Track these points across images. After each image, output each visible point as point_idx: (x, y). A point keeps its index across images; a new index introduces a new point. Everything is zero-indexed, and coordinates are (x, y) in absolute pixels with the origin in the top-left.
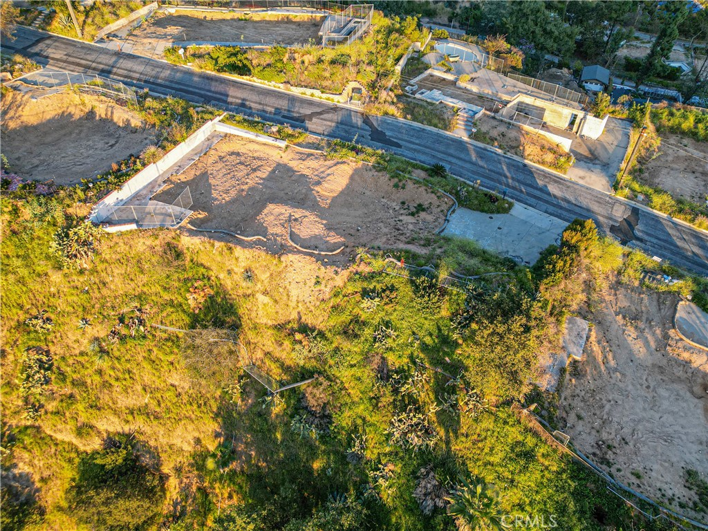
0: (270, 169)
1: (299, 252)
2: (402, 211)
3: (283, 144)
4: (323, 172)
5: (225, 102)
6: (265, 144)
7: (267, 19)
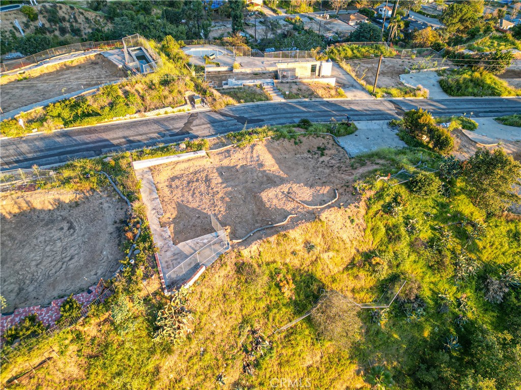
0: (216, 174)
1: (323, 210)
2: (316, 156)
3: (203, 153)
4: (252, 157)
5: (113, 145)
6: (189, 160)
7: (46, 71)
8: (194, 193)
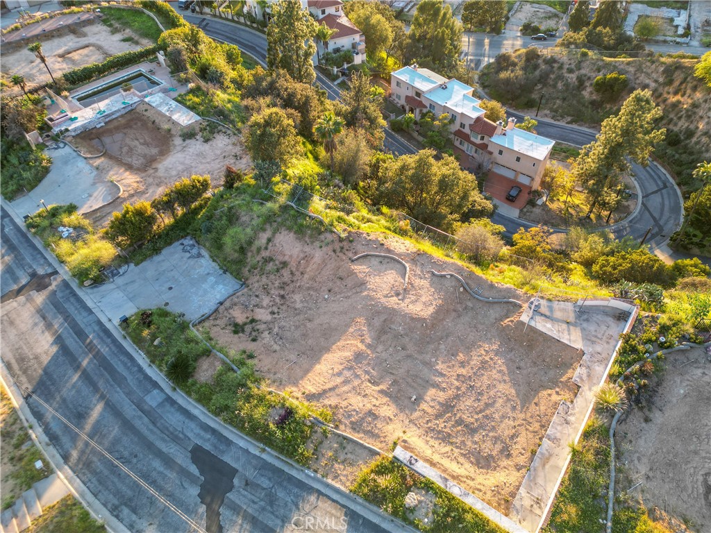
0: (424, 406)
8: (487, 405)
